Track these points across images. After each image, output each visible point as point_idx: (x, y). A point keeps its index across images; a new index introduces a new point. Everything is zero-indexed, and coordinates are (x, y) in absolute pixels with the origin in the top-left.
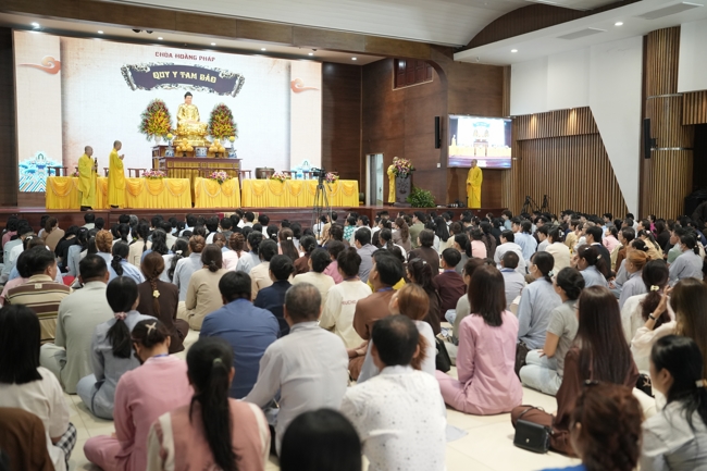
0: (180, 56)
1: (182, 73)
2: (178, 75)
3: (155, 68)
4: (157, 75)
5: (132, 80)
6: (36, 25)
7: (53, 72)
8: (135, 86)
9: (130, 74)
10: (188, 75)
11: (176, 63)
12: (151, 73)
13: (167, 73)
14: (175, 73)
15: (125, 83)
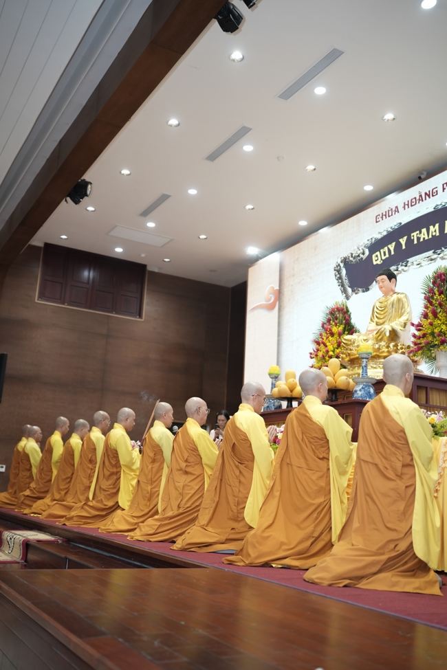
0: (411, 203)
1: (415, 235)
2: (409, 241)
3: (376, 246)
4: (377, 259)
5: (346, 282)
6: (252, 251)
7: (270, 307)
8: (349, 290)
9: (344, 272)
10: (424, 235)
11: (404, 221)
12: (370, 257)
13: (392, 247)
14: (403, 241)
15: (338, 289)
